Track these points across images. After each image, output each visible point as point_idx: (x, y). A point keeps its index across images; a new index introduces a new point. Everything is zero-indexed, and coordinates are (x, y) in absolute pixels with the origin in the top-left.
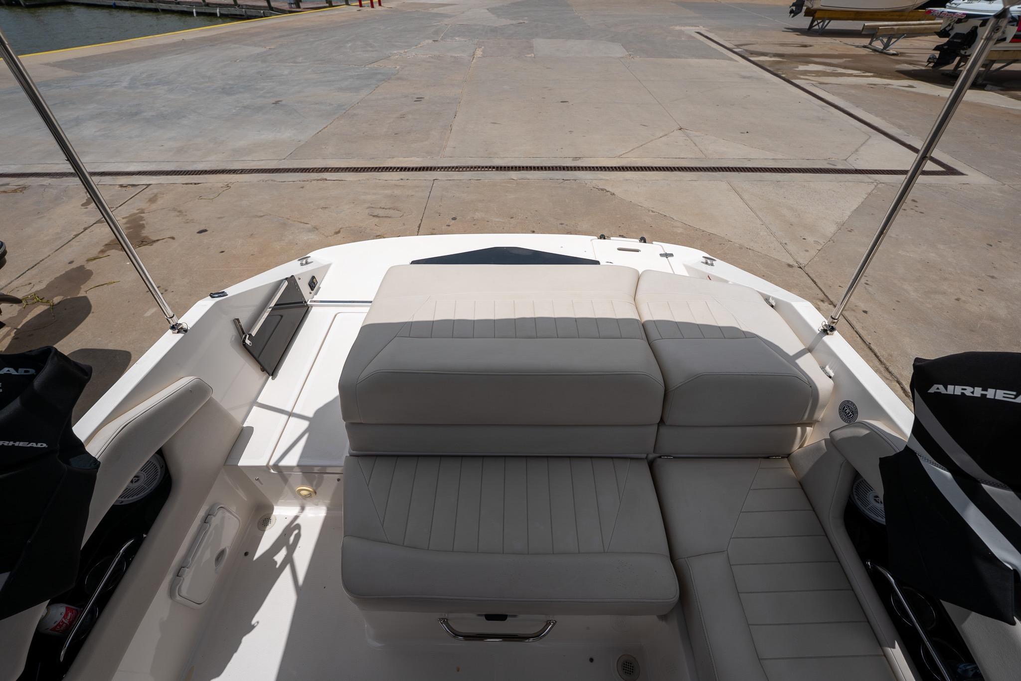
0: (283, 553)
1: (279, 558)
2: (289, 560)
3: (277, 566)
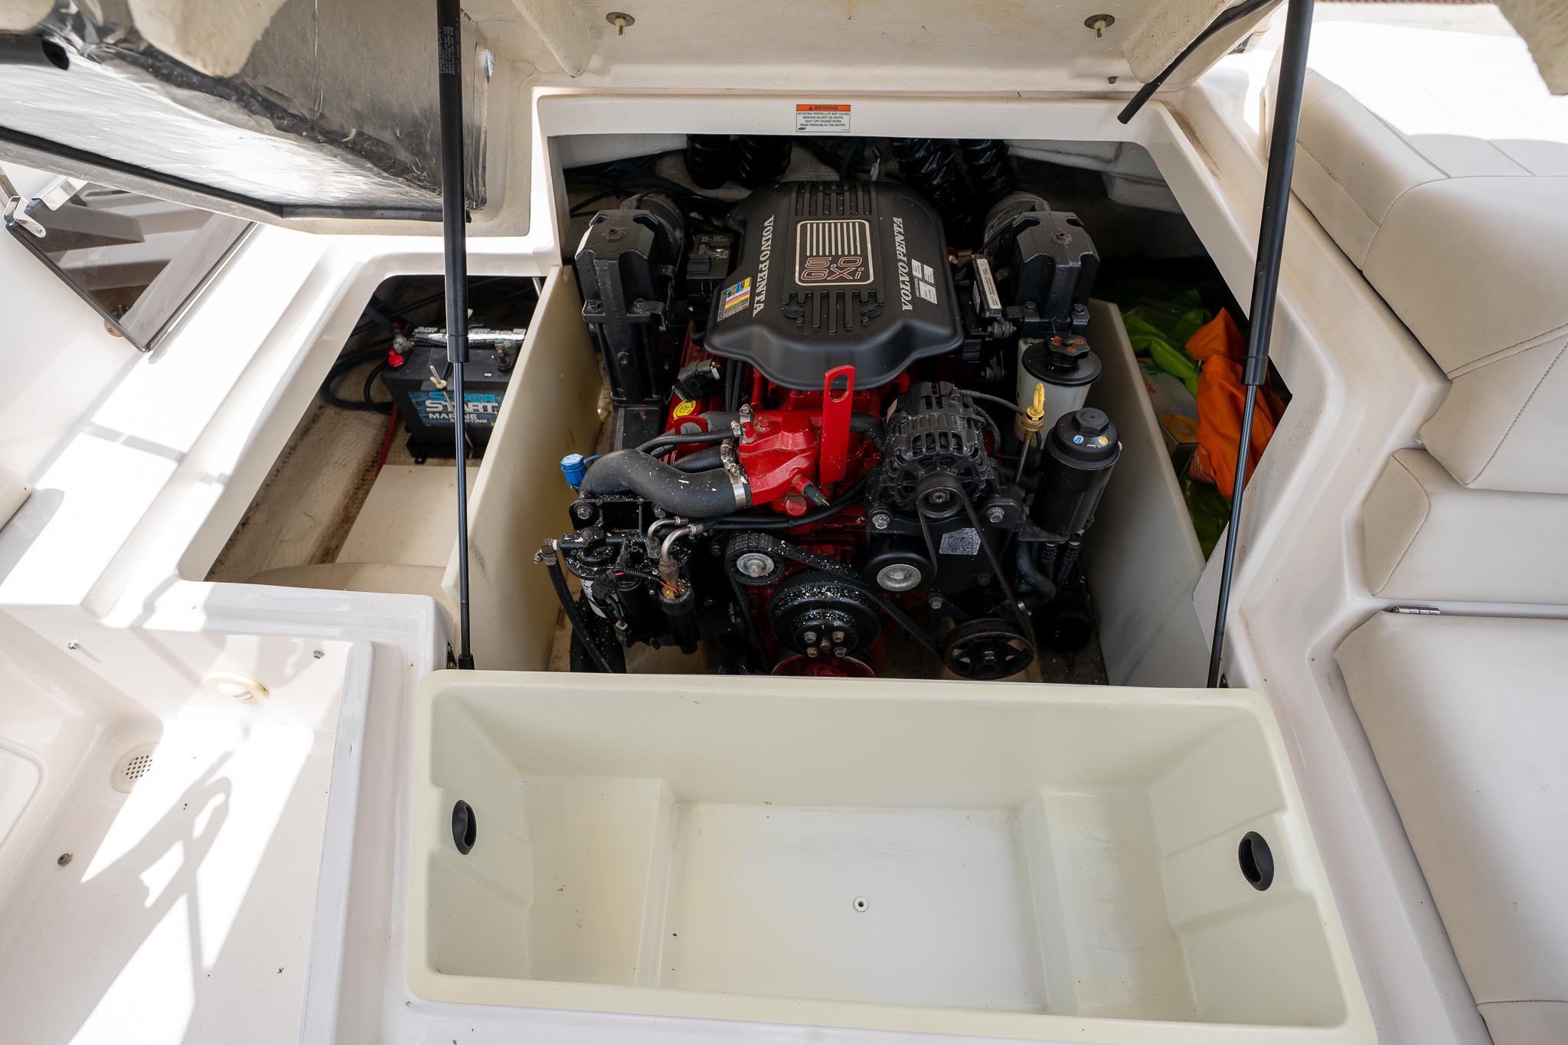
0: (172, 860)
1: (157, 878)
2: (184, 884)
3: (149, 902)
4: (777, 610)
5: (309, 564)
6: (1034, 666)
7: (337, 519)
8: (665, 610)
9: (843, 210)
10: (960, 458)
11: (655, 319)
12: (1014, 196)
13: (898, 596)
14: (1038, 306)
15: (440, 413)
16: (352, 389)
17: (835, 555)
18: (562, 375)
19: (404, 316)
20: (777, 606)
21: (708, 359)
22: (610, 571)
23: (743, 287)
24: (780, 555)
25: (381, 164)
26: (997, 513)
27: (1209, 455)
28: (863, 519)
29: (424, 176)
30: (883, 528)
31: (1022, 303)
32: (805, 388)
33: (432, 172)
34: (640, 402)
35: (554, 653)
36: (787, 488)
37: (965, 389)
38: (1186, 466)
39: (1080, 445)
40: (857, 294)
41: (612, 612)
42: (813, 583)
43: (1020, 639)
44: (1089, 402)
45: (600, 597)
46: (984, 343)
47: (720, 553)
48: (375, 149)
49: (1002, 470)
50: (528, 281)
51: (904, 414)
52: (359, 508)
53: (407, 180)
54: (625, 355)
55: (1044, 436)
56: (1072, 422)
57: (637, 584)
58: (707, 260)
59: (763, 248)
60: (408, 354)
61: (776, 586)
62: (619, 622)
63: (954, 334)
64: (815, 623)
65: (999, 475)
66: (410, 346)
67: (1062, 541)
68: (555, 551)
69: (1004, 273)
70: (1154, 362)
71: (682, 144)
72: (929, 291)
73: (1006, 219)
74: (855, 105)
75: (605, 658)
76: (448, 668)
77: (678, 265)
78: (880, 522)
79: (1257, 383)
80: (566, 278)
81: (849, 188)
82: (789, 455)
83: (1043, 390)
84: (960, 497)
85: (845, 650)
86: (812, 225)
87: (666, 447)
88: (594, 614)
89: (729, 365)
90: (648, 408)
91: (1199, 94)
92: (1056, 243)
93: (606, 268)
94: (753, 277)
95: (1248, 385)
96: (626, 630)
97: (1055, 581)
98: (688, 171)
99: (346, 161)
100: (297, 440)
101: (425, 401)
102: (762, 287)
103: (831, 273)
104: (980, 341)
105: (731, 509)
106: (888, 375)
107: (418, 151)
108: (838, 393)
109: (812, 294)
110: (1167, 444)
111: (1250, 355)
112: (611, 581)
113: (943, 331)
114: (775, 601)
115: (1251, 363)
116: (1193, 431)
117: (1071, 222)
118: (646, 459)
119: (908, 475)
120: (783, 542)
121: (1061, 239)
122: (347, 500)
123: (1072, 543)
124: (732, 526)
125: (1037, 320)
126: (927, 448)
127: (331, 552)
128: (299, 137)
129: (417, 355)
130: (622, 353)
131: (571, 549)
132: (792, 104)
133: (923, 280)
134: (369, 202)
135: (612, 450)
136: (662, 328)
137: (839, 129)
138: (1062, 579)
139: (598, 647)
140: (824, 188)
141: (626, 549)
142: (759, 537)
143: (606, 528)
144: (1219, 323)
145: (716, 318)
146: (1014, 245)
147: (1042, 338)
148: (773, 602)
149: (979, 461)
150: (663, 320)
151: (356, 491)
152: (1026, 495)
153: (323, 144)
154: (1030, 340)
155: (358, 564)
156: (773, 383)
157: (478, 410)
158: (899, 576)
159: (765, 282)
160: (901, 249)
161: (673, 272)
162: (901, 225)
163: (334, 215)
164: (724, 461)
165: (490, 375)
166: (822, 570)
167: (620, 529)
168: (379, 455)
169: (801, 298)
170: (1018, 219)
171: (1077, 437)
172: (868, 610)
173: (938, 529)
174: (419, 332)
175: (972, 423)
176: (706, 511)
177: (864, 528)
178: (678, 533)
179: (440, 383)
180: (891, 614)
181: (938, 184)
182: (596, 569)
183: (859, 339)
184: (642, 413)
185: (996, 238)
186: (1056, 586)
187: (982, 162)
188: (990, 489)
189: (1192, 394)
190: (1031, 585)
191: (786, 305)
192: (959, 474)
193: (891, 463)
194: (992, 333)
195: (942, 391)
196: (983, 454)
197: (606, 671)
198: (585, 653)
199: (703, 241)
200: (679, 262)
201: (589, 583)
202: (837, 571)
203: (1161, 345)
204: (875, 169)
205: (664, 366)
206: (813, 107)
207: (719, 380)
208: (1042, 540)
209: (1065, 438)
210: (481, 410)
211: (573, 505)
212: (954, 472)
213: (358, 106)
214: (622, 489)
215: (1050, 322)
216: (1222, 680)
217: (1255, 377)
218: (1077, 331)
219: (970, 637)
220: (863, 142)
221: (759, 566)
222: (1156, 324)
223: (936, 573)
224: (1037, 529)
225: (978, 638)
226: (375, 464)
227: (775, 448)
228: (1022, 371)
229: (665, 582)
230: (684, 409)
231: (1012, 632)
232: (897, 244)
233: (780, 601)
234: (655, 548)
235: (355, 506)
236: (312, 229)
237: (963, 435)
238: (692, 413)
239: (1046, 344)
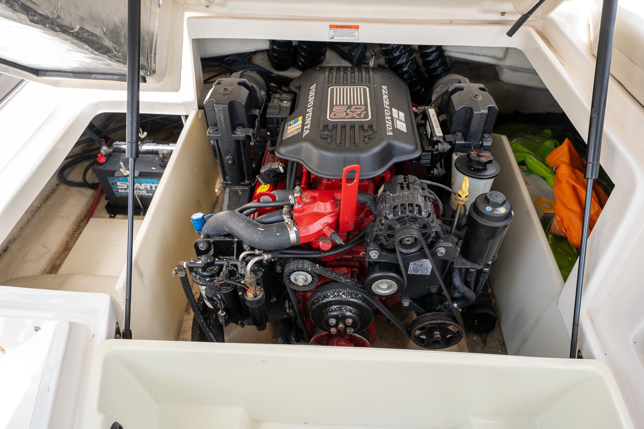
4: (313, 305)
5: (42, 274)
6: (463, 342)
7: (61, 248)
8: (248, 304)
9: (354, 81)
10: (421, 218)
11: (248, 138)
12: (449, 76)
13: (384, 298)
14: (463, 135)
15: (125, 189)
16: (75, 175)
17: (347, 274)
18: (195, 170)
19: (108, 136)
20: (313, 303)
21: (278, 161)
22: (216, 281)
23: (297, 121)
24: (316, 273)
25: (94, 47)
26: (441, 251)
27: (562, 220)
28: (364, 253)
29: (119, 55)
30: (375, 258)
31: (454, 133)
32: (331, 177)
33: (124, 53)
34: (238, 184)
35: (183, 329)
36: (320, 234)
37: (423, 179)
38: (548, 227)
39: (490, 212)
40: (362, 127)
41: (216, 305)
42: (334, 290)
43: (455, 325)
44: (493, 188)
45: (210, 296)
46: (432, 154)
47: (281, 271)
48: (90, 37)
49: (444, 226)
50: (179, 117)
51: (388, 193)
52: (75, 242)
53: (109, 57)
54: (230, 158)
55: (468, 207)
56: (486, 199)
57: (231, 288)
58: (278, 107)
59: (309, 101)
60: (109, 156)
61: (313, 291)
62: (221, 311)
63: (416, 149)
64: (335, 313)
65: (443, 229)
66: (110, 152)
67: (479, 267)
68: (185, 269)
69: (443, 117)
70: (528, 168)
71: (266, 46)
72: (402, 125)
73: (444, 88)
74: (361, 25)
75: (212, 332)
76: (115, 338)
77: (262, 110)
78: (374, 255)
79: (594, 178)
80: (200, 116)
81: (358, 70)
82: (321, 215)
83: (468, 180)
84: (420, 240)
85: (353, 330)
86: (337, 89)
87: (252, 209)
88: (207, 306)
89: (289, 165)
90: (243, 188)
91: (552, 21)
92: (473, 100)
93: (221, 109)
94: (303, 116)
95: (588, 179)
96: (225, 316)
97: (474, 291)
98: (270, 61)
99: (73, 43)
100: (42, 203)
101: (116, 183)
102: (308, 121)
103: (347, 114)
104: (430, 153)
105: (288, 246)
106: (379, 171)
107: (116, 41)
108: (350, 180)
109: (336, 125)
110: (538, 213)
111: (589, 162)
112: (217, 287)
113: (410, 147)
114: (312, 300)
115: (590, 166)
116: (552, 207)
117: (481, 89)
118: (240, 216)
119: (390, 228)
120: (317, 265)
121: (476, 98)
122: (68, 237)
123: (485, 269)
124: (288, 256)
125: (463, 142)
126: (401, 213)
127: (56, 268)
128: (45, 28)
129: (114, 157)
130: (229, 157)
131: (194, 267)
132: (328, 24)
133: (399, 119)
134: (88, 69)
135: (221, 210)
136: (252, 144)
137: (353, 38)
138: (479, 290)
139: (208, 326)
140: (344, 70)
141: (226, 268)
142: (304, 263)
143: (215, 256)
144: (565, 146)
145: (282, 137)
146: (449, 101)
147: (465, 152)
148: (311, 301)
149: (431, 220)
150: (252, 139)
151: (74, 232)
152: (458, 241)
153: (59, 32)
154: (459, 153)
155: (70, 275)
156: (313, 175)
157: (147, 188)
158: (385, 286)
159: (310, 119)
160: (386, 103)
161: (259, 113)
162: (387, 90)
163: (68, 77)
164: (285, 218)
165: (154, 168)
166: (340, 282)
167: (223, 256)
168: (89, 213)
169: (330, 127)
170: (451, 88)
171: (488, 207)
172: (367, 306)
173: (407, 259)
174: (116, 144)
175: (427, 199)
176: (273, 247)
177: (364, 258)
178: (256, 259)
179: (125, 172)
180: (380, 309)
181: (406, 70)
182: (208, 279)
183: (362, 151)
184: (239, 191)
185: (439, 97)
186: (476, 294)
187: (430, 59)
188: (438, 237)
189: (550, 186)
190: (461, 293)
191: (322, 131)
192: (420, 228)
193: (381, 220)
194: (437, 149)
195: (409, 180)
196: (433, 216)
197: (212, 341)
198: (201, 330)
199: (276, 97)
200: (262, 108)
201: (204, 288)
202: (348, 283)
203: (531, 159)
204: (372, 62)
205: (252, 165)
206: (339, 27)
207: (283, 173)
208: (468, 267)
209: (481, 208)
210: (149, 188)
211: (197, 242)
212: (417, 226)
213: (81, 13)
214: (225, 233)
215: (470, 144)
216: (578, 354)
217: (592, 175)
218: (486, 149)
219: (426, 323)
220: (365, 46)
221: (303, 279)
222: (528, 148)
223: (406, 285)
224: (464, 261)
225: (431, 324)
226: (86, 218)
227: (314, 211)
228: (454, 170)
229: (248, 288)
230: (263, 188)
231: (452, 321)
232: (384, 100)
233: (315, 300)
234: (243, 267)
235: (73, 241)
236: (56, 84)
237: (422, 205)
238: (268, 191)
239: (468, 155)
